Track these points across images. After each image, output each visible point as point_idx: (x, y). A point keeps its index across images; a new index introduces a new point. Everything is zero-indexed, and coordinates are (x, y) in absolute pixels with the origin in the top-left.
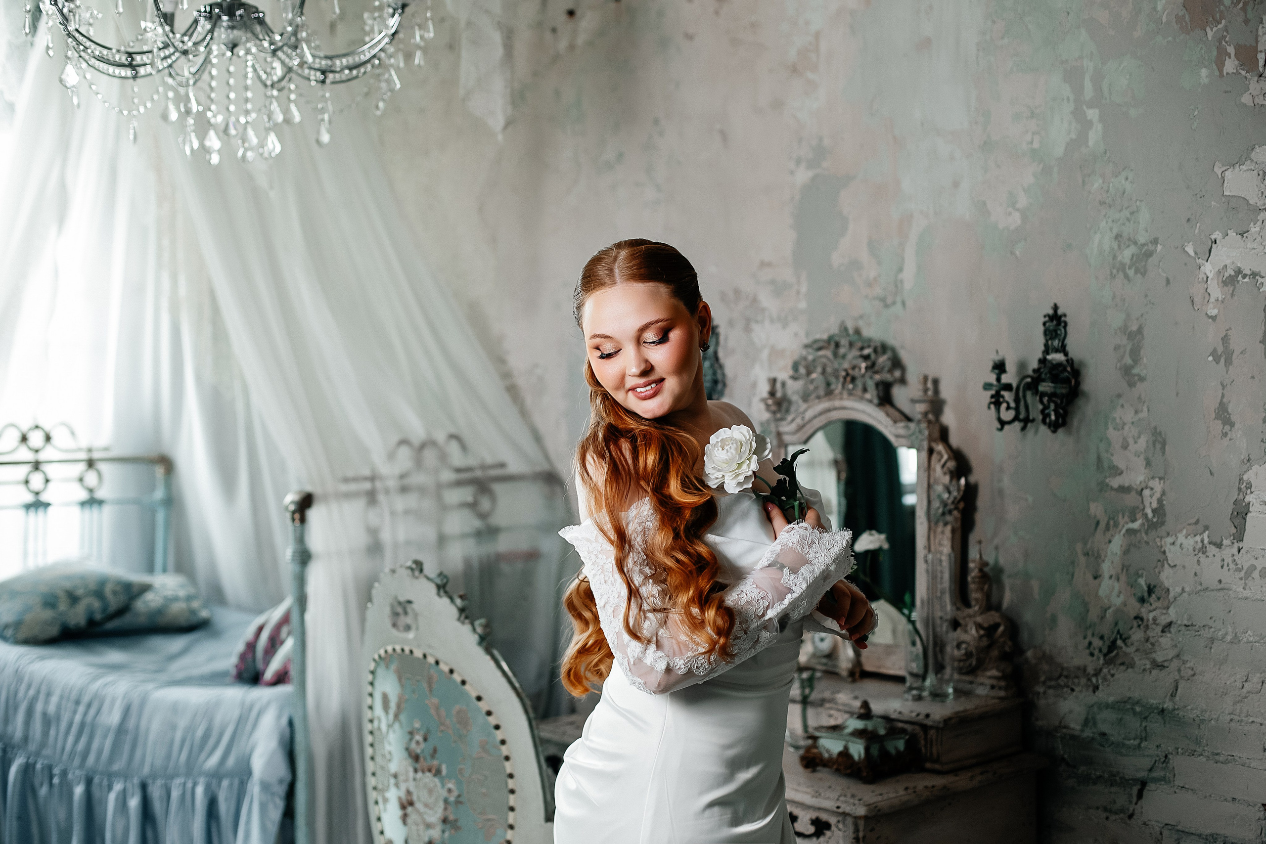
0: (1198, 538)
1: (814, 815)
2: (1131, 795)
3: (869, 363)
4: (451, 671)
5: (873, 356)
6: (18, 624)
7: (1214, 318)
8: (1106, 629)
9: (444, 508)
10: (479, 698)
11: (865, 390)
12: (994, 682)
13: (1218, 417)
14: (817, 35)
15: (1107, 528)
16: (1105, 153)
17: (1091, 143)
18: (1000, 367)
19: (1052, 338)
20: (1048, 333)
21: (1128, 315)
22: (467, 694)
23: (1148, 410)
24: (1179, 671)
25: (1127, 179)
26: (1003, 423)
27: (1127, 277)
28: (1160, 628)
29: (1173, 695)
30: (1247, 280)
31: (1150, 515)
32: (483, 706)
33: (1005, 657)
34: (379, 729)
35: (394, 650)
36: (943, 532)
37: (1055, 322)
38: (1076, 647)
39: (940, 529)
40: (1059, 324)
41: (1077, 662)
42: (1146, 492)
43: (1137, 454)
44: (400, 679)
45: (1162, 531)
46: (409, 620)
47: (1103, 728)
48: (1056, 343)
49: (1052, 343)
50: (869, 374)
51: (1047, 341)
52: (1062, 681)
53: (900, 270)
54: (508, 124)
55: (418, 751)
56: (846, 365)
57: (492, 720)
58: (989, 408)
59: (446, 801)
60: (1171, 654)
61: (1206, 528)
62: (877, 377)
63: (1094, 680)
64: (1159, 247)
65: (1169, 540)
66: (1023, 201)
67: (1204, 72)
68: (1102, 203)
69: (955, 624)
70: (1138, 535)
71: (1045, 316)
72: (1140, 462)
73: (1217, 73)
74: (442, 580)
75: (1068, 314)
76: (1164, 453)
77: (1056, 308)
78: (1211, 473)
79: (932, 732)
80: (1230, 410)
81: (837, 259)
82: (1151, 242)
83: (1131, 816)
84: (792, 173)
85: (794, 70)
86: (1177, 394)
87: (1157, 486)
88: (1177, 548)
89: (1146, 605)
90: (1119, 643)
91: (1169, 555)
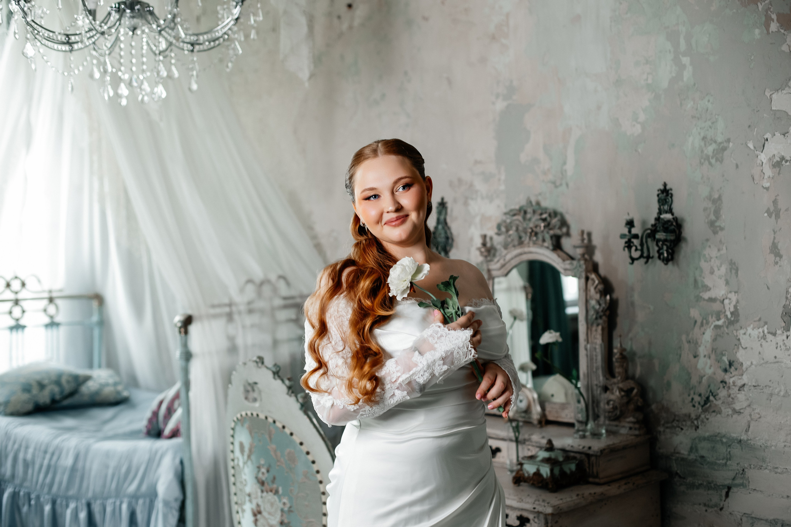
0: (761, 330)
1: (519, 513)
2: (721, 495)
3: (546, 223)
4: (284, 427)
5: (548, 219)
6: (6, 403)
7: (767, 189)
8: (702, 390)
9: (276, 322)
10: (301, 444)
11: (544, 240)
12: (631, 425)
13: (772, 252)
14: (508, 15)
15: (702, 325)
16: (695, 85)
17: (685, 79)
18: (630, 224)
19: (663, 205)
20: (660, 201)
21: (712, 189)
22: (293, 442)
23: (727, 249)
24: (750, 415)
25: (709, 101)
26: (633, 260)
27: (710, 164)
28: (737, 388)
29: (747, 431)
30: (788, 163)
31: (729, 316)
32: (304, 448)
33: (638, 409)
34: (238, 465)
35: (247, 414)
36: (596, 330)
37: (665, 194)
38: (684, 401)
39: (594, 328)
40: (667, 195)
41: (684, 411)
42: (726, 302)
43: (720, 277)
44: (251, 433)
45: (737, 325)
46: (255, 395)
47: (703, 453)
48: (666, 207)
49: (663, 208)
50: (546, 230)
51: (660, 206)
52: (675, 424)
53: (565, 163)
54: (312, 76)
55: (264, 479)
56: (531, 225)
57: (310, 458)
58: (624, 250)
59: (282, 510)
60: (745, 404)
61: (766, 323)
62: (552, 232)
63: (696, 422)
64: (731, 144)
65: (742, 331)
66: (642, 117)
67: (757, 31)
68: (693, 117)
69: (606, 389)
70: (722, 329)
71: (658, 190)
72: (722, 282)
73: (765, 31)
74: (276, 369)
75: (673, 189)
76: (737, 276)
77: (665, 185)
78: (768, 288)
79: (593, 459)
80: (779, 248)
81: (523, 158)
82: (726, 141)
83: (721, 509)
84: (493, 103)
85: (493, 38)
86: (745, 238)
87: (733, 297)
88: (747, 337)
89: (728, 374)
90: (711, 398)
91: (742, 341)
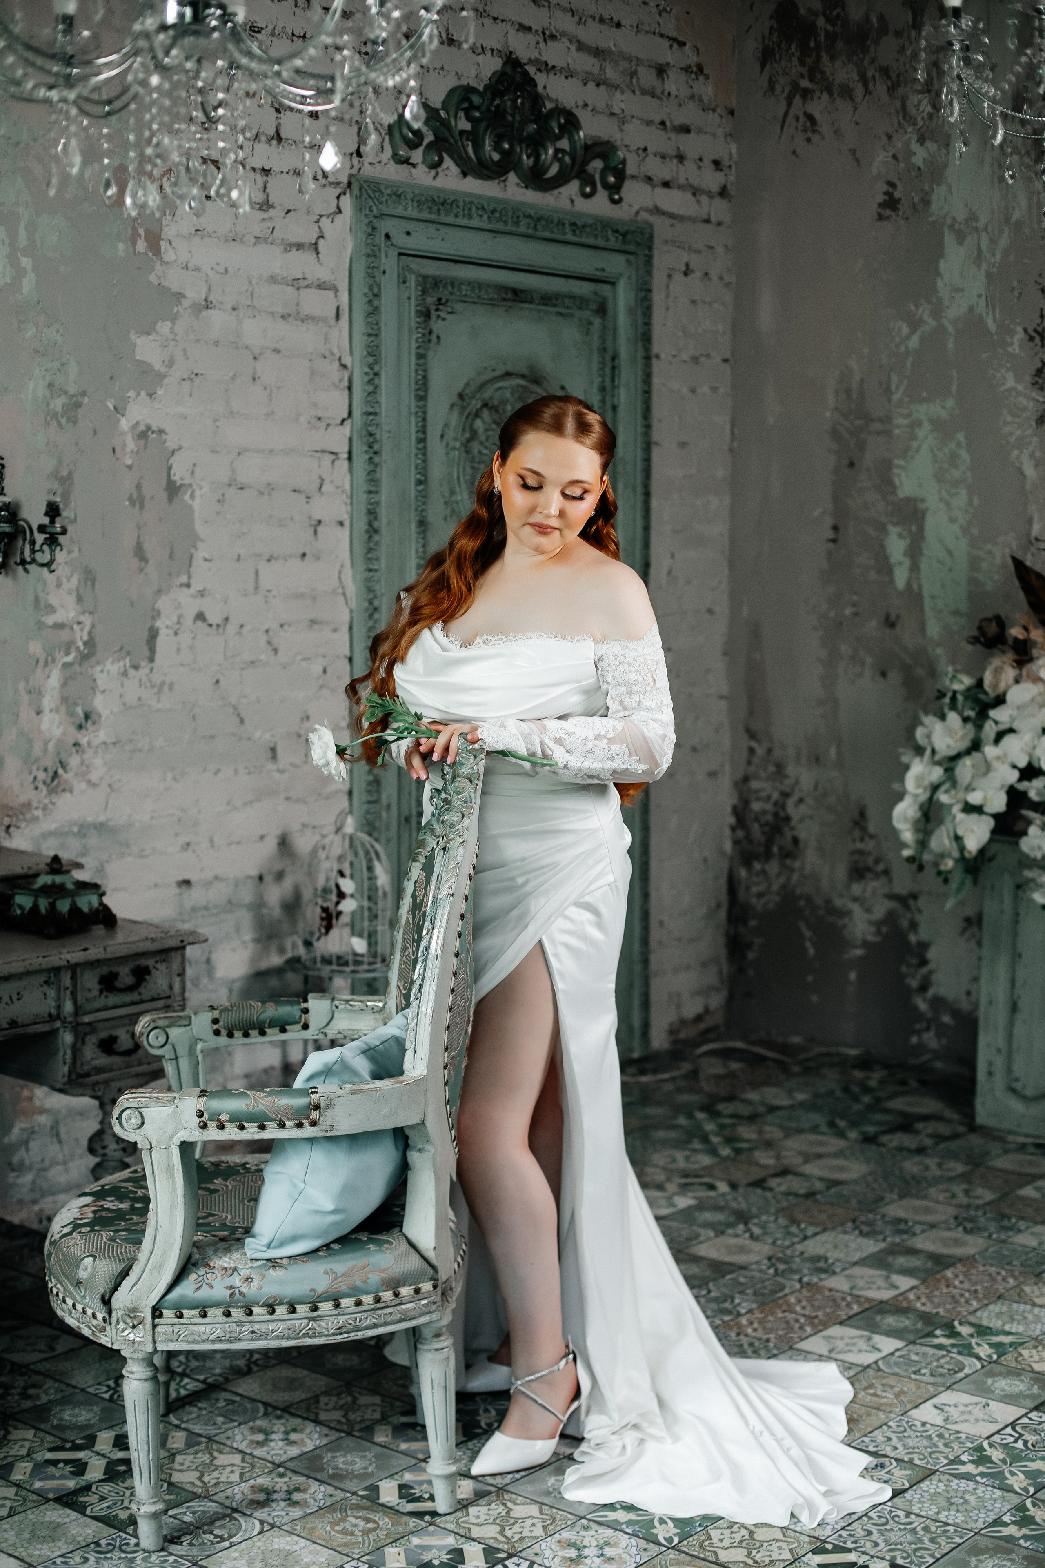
0: (121, 664)
7: (130, 467)
8: (49, 762)
13: (136, 555)
15: (46, 664)
16: (39, 303)
17: (25, 290)
21: (60, 462)
23: (80, 550)
24: (112, 785)
25: (57, 331)
27: (59, 424)
28: (93, 750)
29: (107, 808)
30: (154, 435)
31: (82, 647)
38: (22, 784)
41: (23, 799)
42: (76, 627)
43: (69, 592)
45: (93, 660)
60: (103, 771)
61: (128, 653)
63: (37, 813)
64: (86, 400)
65: (98, 668)
67: (121, 246)
68: (36, 351)
70: (73, 667)
72: (71, 600)
73: (131, 249)
76: (93, 590)
78: (132, 605)
80: (144, 549)
82: (82, 394)
86: (104, 535)
87: (87, 620)
88: (105, 675)
89: (84, 731)
90: (60, 771)
91: (99, 682)
